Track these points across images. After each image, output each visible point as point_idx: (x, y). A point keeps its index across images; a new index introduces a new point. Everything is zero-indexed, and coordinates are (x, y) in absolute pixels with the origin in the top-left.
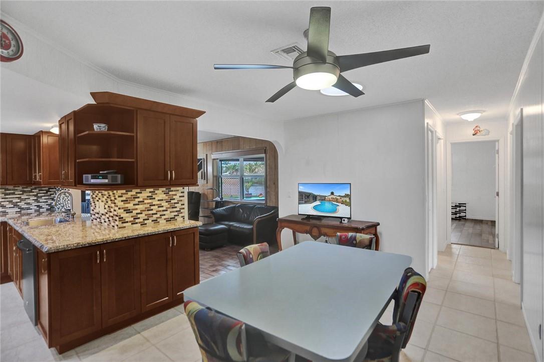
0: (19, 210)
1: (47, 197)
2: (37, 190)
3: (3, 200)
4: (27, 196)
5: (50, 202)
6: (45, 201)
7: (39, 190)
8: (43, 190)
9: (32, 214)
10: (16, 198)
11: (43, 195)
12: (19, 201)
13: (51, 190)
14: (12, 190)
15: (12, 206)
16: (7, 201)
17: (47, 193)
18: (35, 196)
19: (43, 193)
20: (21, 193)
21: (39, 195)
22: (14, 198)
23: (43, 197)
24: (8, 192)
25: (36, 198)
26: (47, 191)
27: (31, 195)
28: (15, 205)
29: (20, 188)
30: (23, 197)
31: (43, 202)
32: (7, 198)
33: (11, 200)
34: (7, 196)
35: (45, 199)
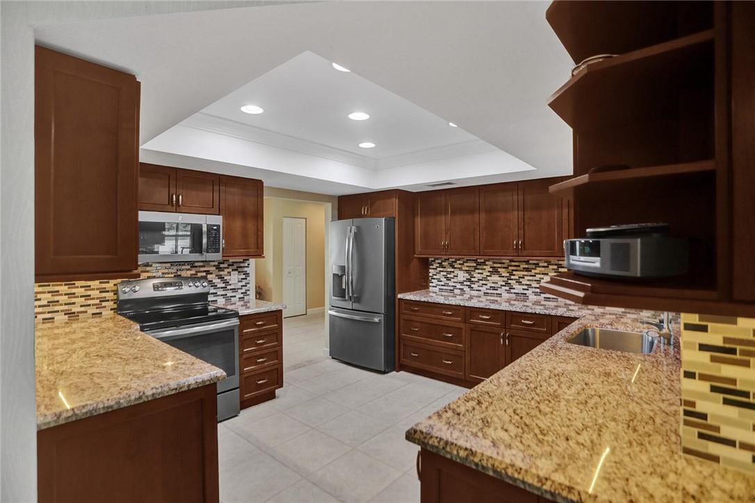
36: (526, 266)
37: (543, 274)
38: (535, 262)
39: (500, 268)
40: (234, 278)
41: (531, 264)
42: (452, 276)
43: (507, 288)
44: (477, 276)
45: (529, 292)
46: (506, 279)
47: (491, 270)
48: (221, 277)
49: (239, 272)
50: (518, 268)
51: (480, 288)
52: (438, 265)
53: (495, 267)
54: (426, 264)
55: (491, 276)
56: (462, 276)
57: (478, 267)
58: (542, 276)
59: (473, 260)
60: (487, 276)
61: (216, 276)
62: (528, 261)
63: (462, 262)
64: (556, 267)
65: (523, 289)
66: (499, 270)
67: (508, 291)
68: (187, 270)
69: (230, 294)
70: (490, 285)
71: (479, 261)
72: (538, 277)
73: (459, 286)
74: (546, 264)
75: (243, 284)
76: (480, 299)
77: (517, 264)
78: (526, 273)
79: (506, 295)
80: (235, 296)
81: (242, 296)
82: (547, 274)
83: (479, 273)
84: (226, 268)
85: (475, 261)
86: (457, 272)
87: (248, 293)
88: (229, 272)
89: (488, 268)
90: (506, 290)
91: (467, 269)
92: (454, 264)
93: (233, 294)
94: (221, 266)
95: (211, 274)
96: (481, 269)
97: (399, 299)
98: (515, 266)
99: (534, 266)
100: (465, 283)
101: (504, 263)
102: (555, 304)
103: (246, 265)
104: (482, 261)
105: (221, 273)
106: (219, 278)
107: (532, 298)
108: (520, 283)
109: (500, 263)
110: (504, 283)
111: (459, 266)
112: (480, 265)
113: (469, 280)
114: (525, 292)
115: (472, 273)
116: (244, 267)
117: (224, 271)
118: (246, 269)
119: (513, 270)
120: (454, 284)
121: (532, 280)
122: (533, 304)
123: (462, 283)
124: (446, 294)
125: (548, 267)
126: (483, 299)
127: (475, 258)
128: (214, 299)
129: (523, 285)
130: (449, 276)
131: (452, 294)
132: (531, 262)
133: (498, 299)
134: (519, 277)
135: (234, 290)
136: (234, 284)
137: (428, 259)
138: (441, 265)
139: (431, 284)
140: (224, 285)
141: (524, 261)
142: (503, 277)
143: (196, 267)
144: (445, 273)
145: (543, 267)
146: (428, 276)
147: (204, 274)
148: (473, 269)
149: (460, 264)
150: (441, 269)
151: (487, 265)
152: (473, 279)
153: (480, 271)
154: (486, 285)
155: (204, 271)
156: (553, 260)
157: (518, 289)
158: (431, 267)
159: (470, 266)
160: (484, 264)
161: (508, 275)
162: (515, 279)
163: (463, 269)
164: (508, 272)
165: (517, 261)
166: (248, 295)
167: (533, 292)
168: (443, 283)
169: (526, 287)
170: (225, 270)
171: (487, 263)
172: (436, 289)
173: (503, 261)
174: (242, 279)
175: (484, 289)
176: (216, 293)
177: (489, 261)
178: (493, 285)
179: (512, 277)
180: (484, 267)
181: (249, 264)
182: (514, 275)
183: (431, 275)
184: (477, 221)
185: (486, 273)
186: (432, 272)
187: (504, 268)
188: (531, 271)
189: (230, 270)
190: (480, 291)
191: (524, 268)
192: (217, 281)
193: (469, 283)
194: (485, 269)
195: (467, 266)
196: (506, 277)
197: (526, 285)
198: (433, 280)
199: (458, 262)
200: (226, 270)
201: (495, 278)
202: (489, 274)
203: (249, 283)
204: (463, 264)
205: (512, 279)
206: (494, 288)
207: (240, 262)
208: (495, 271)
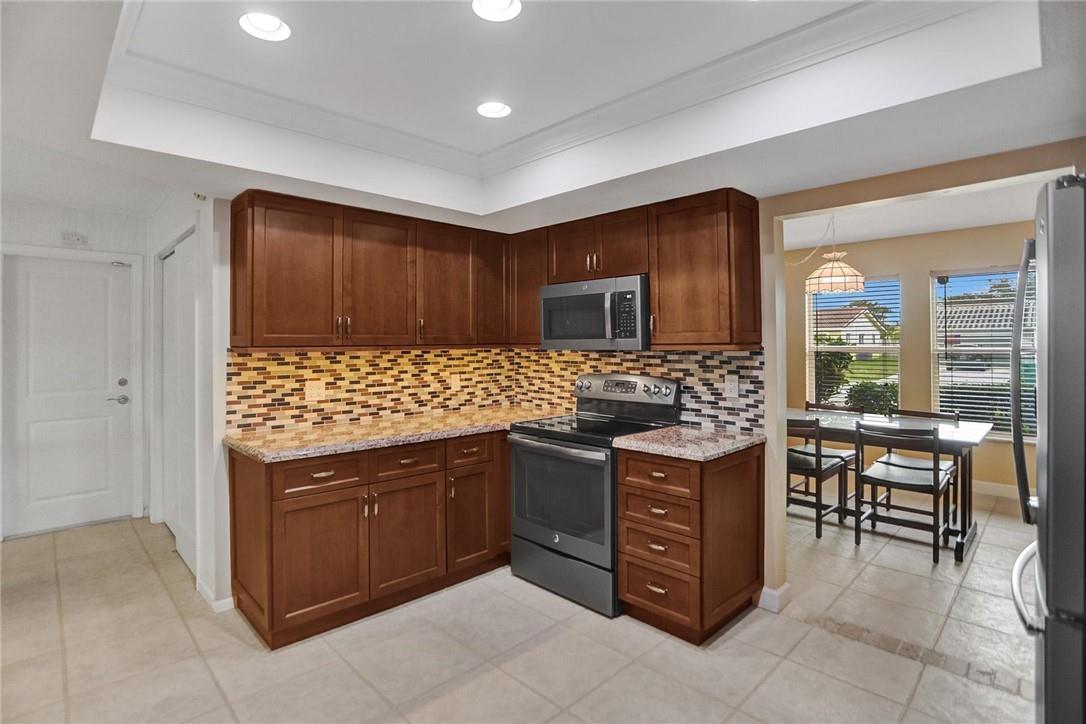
40: (730, 387)
48: (708, 384)
49: (741, 377)
61: (700, 380)
68: (657, 365)
69: (723, 416)
75: (750, 401)
80: (734, 423)
81: (747, 425)
84: (716, 367)
87: (761, 421)
88: (722, 376)
93: (730, 418)
94: (709, 362)
95: (692, 375)
103: (757, 364)
105: (708, 376)
106: (704, 385)
116: (753, 368)
117: (713, 372)
118: (755, 373)
128: (696, 420)
135: (731, 410)
136: (732, 399)
140: (712, 399)
143: (669, 361)
147: (681, 375)
155: (681, 370)
166: (761, 426)
170: (715, 371)
174: (747, 391)
176: (700, 411)
181: (762, 363)
189: (724, 372)
192: (700, 389)
200: (718, 372)
203: (762, 402)
207: (743, 358)
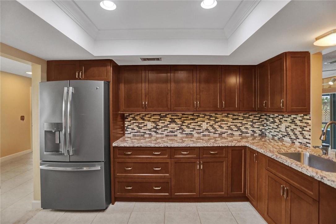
0: (241, 133)
1: (259, 124)
2: (252, 117)
3: (232, 124)
4: (246, 121)
5: (261, 127)
6: (258, 126)
7: (254, 117)
8: (257, 117)
9: (248, 137)
10: (239, 122)
11: (256, 121)
12: (241, 125)
13: (262, 117)
14: (237, 116)
15: (237, 129)
16: (234, 125)
17: (259, 119)
18: (252, 121)
19: (257, 120)
20: (242, 118)
21: (254, 121)
22: (238, 122)
23: (257, 124)
24: (235, 117)
25: (251, 124)
26: (260, 118)
27: (248, 121)
28: (239, 129)
29: (242, 114)
30: (244, 122)
31: (257, 128)
32: (234, 122)
33: (236, 124)
34: (234, 121)
35: (258, 125)
36: (192, 117)
37: (202, 121)
38: (198, 114)
39: (176, 119)
41: (195, 116)
42: (142, 125)
43: (181, 131)
44: (161, 124)
45: (194, 133)
46: (180, 126)
47: (170, 120)
50: (187, 119)
51: (163, 132)
52: (132, 119)
53: (173, 119)
54: (123, 118)
55: (170, 124)
56: (150, 125)
57: (162, 119)
58: (201, 123)
59: (158, 115)
60: (167, 124)
62: (193, 114)
63: (150, 116)
64: (209, 117)
65: (191, 131)
66: (176, 120)
67: (181, 133)
70: (169, 130)
71: (162, 115)
72: (199, 123)
73: (148, 132)
74: (203, 116)
76: (163, 139)
77: (187, 116)
78: (192, 121)
79: (180, 135)
82: (204, 121)
83: (162, 123)
85: (160, 115)
86: (146, 123)
89: (168, 119)
90: (180, 132)
91: (154, 120)
92: (144, 117)
96: (164, 120)
97: (114, 147)
98: (186, 117)
99: (196, 117)
100: (152, 130)
101: (178, 116)
102: (209, 138)
104: (165, 115)
107: (196, 135)
108: (188, 127)
109: (176, 116)
110: (178, 128)
111: (148, 119)
112: (163, 117)
113: (155, 128)
114: (192, 132)
115: (157, 123)
119: (184, 120)
120: (144, 131)
121: (196, 125)
122: (196, 139)
123: (150, 130)
124: (138, 138)
125: (205, 117)
126: (165, 139)
127: (159, 113)
129: (191, 128)
130: (140, 126)
131: (142, 138)
132: (195, 114)
133: (175, 138)
134: (188, 124)
137: (124, 114)
138: (134, 119)
139: (126, 132)
141: (191, 114)
142: (178, 124)
144: (137, 124)
145: (202, 117)
146: (124, 127)
148: (158, 120)
149: (148, 117)
150: (135, 121)
151: (167, 117)
152: (158, 127)
153: (163, 121)
154: (167, 130)
156: (207, 113)
157: (188, 131)
158: (127, 120)
159: (156, 119)
160: (165, 116)
161: (181, 123)
162: (185, 125)
163: (151, 120)
164: (181, 121)
165: (187, 115)
167: (196, 132)
168: (136, 131)
169: (192, 130)
171: (167, 116)
172: (131, 135)
173: (178, 115)
175: (165, 133)
177: (168, 115)
178: (172, 130)
179: (184, 124)
180: (166, 119)
182: (185, 123)
183: (126, 125)
184: (169, 88)
185: (167, 123)
186: (127, 124)
187: (178, 119)
188: (195, 120)
190: (163, 134)
191: (191, 118)
193: (155, 130)
194: (166, 120)
195: (154, 119)
196: (180, 124)
197: (192, 128)
198: (128, 129)
199: (147, 116)
201: (173, 125)
202: (169, 123)
204: (151, 117)
205: (184, 126)
206: (172, 132)
208: (173, 121)
